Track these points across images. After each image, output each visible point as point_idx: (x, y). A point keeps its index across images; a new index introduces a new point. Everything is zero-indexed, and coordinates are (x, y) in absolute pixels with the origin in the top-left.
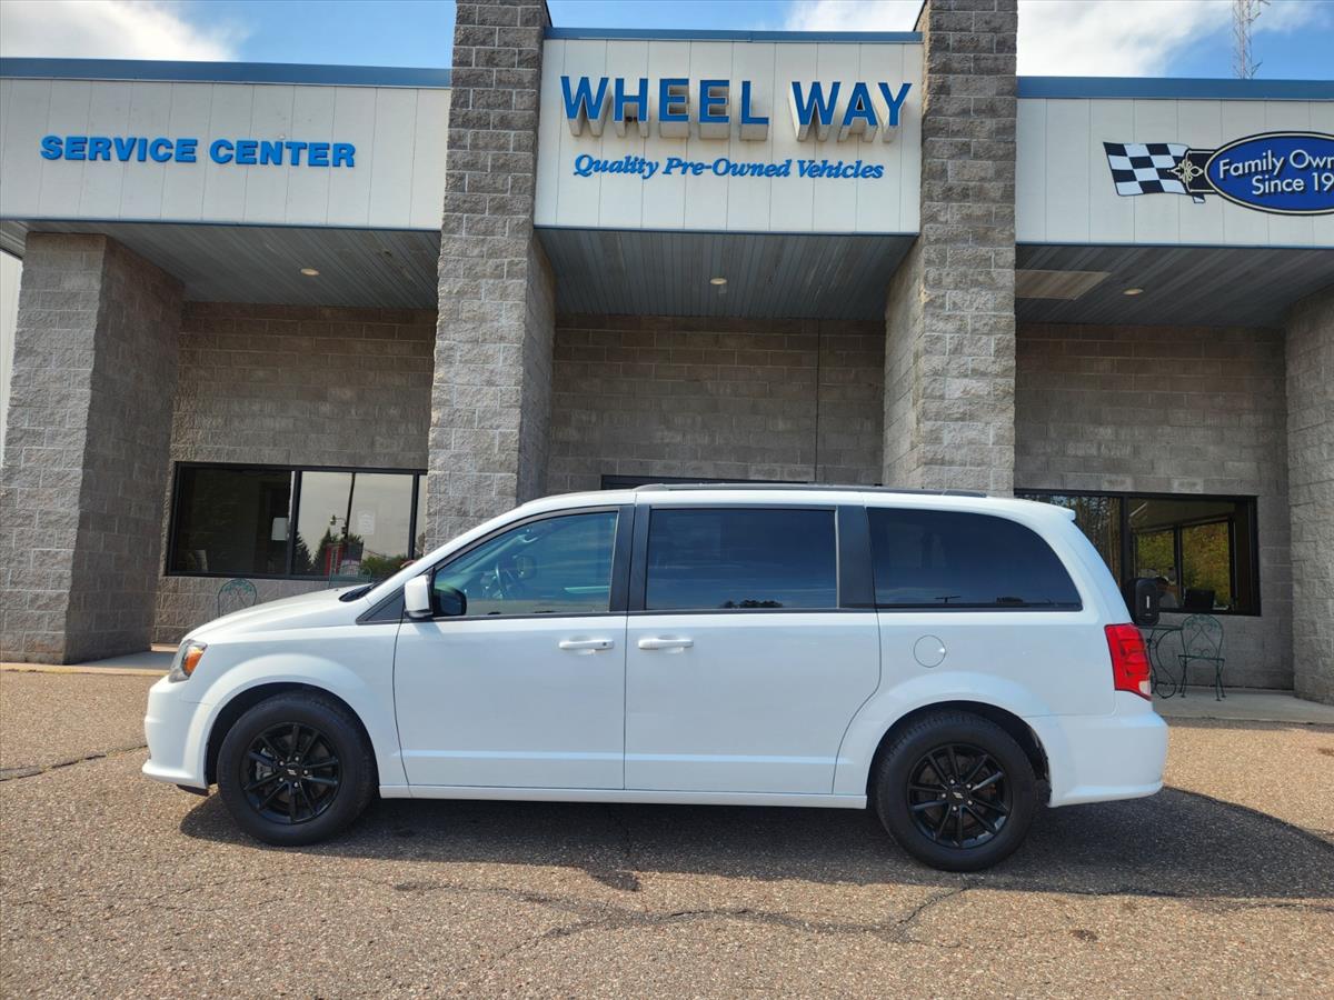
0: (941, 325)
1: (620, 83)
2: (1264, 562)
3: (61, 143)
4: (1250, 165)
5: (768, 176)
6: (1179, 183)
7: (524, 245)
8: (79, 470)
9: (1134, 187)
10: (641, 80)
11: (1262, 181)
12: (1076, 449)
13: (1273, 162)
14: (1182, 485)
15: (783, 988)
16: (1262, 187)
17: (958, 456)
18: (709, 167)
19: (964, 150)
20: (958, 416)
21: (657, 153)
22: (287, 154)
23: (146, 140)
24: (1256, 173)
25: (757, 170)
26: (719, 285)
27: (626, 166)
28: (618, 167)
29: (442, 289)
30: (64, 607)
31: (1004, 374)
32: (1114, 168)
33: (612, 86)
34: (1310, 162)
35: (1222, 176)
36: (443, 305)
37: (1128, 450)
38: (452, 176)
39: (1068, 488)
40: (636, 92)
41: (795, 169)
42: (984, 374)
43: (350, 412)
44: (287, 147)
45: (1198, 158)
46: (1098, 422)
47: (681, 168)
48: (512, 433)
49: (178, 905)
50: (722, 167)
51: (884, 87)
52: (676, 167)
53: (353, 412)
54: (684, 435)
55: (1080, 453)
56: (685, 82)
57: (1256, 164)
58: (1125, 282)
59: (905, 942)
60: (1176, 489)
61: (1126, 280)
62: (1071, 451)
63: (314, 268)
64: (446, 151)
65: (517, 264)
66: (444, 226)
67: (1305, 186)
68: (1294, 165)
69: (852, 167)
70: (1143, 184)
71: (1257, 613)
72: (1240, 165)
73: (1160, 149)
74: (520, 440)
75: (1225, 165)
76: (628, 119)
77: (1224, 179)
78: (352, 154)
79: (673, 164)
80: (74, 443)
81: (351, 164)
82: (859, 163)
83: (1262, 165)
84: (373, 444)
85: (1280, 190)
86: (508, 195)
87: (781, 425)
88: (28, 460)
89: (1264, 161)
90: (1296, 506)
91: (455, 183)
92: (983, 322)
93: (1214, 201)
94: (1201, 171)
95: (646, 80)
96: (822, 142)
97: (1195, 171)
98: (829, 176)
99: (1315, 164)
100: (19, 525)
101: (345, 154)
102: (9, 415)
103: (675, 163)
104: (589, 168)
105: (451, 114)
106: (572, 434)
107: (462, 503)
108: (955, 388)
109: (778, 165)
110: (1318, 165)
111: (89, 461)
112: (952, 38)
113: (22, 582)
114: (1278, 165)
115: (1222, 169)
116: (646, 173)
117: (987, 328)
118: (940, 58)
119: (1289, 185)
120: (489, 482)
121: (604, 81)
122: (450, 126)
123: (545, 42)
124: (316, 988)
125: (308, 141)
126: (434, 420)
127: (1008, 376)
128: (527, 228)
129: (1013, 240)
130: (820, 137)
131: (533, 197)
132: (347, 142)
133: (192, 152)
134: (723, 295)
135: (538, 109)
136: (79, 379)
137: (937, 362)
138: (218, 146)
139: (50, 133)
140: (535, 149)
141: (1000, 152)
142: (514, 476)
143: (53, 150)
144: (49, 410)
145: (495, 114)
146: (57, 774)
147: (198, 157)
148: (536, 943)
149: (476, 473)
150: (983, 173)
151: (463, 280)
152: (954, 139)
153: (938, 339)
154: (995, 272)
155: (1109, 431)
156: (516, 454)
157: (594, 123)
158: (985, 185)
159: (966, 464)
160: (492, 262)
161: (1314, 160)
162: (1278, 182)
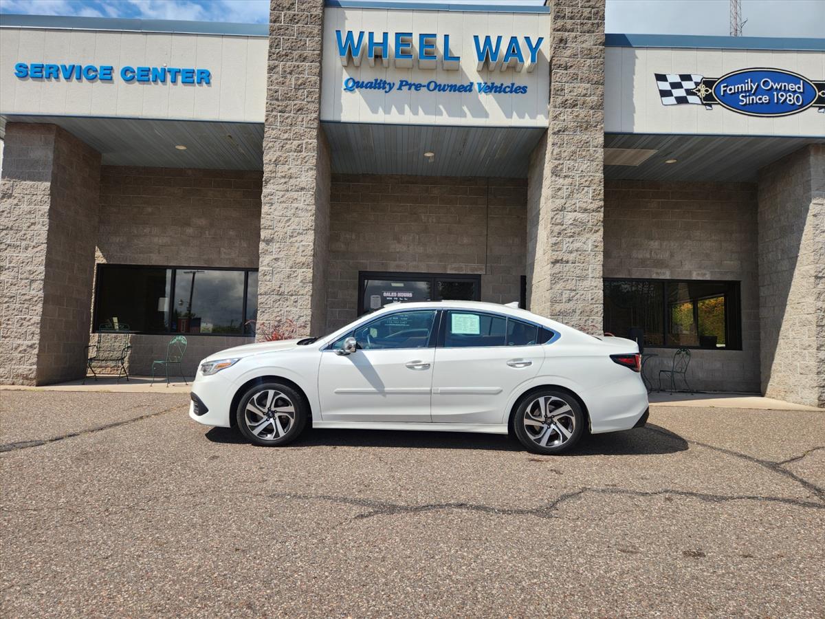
0: (561, 181)
1: (371, 34)
2: (744, 320)
3: (27, 68)
4: (738, 88)
5: (460, 92)
6: (698, 98)
7: (315, 133)
8: (43, 268)
9: (672, 100)
10: (384, 33)
11: (745, 97)
13: (751, 87)
14: (698, 274)
15: (486, 539)
16: (745, 100)
17: (571, 257)
18: (425, 86)
19: (575, 78)
20: (571, 234)
21: (393, 77)
22: (169, 77)
23: (81, 67)
24: (742, 92)
25: (453, 88)
26: (429, 157)
27: (375, 85)
28: (370, 86)
29: (266, 158)
30: (36, 351)
31: (597, 210)
32: (661, 89)
33: (366, 37)
34: (772, 86)
35: (722, 94)
36: (267, 169)
37: (667, 254)
38: (270, 90)
39: (633, 277)
40: (381, 40)
41: (476, 88)
42: (586, 210)
43: (205, 233)
44: (169, 72)
45: (709, 83)
46: (650, 238)
47: (407, 87)
48: (309, 245)
49: (146, 508)
50: (432, 86)
51: (527, 39)
52: (405, 85)
53: (207, 232)
54: (408, 247)
55: (640, 256)
56: (411, 34)
57: (742, 87)
58: (666, 155)
59: (550, 517)
60: (695, 277)
61: (667, 154)
62: (634, 255)
63: (185, 146)
64: (266, 75)
65: (311, 144)
66: (266, 120)
67: (769, 100)
68: (763, 87)
69: (509, 87)
70: (677, 99)
71: (740, 349)
72: (733, 87)
73: (686, 78)
74: (314, 249)
75: (724, 87)
76: (376, 57)
77: (723, 96)
78: (208, 76)
79: (403, 83)
80: (40, 251)
81: (208, 83)
82: (513, 84)
83: (745, 87)
84: (220, 253)
85: (755, 102)
86: (304, 103)
87: (465, 241)
88: (10, 262)
89: (746, 85)
90: (763, 286)
91: (273, 97)
92: (585, 179)
93: (718, 109)
95: (387, 33)
96: (491, 71)
97: (707, 91)
98: (495, 92)
99: (775, 87)
100: (6, 302)
101: (204, 77)
103: (404, 83)
104: (353, 86)
105: (270, 52)
106: (341, 246)
107: (280, 287)
108: (569, 217)
109: (465, 85)
110: (777, 88)
111: (49, 264)
112: (568, 10)
113: (9, 337)
114: (754, 87)
115: (722, 89)
116: (387, 89)
117: (588, 183)
118: (560, 23)
119: (760, 99)
120: (295, 275)
121: (362, 33)
122: (269, 60)
123: (326, 9)
124: (235, 544)
125: (181, 67)
126: (262, 237)
127: (599, 211)
128: (317, 121)
129: (602, 131)
130: (490, 69)
131: (320, 103)
132: (206, 69)
133: (110, 74)
134: (431, 163)
135: (321, 50)
136: (40, 213)
137: (559, 203)
138: (126, 71)
139: (20, 62)
140: (320, 74)
141: (596, 79)
142: (311, 270)
143: (23, 72)
144: (23, 232)
145: (296, 54)
146: (54, 444)
147: (114, 78)
148: (351, 521)
149: (288, 269)
150: (585, 92)
151: (279, 153)
152: (568, 71)
153: (559, 189)
154: (592, 149)
155: (656, 243)
156: (311, 258)
157: (356, 59)
158: (587, 98)
159: (575, 263)
160: (296, 143)
161: (775, 84)
162: (754, 97)
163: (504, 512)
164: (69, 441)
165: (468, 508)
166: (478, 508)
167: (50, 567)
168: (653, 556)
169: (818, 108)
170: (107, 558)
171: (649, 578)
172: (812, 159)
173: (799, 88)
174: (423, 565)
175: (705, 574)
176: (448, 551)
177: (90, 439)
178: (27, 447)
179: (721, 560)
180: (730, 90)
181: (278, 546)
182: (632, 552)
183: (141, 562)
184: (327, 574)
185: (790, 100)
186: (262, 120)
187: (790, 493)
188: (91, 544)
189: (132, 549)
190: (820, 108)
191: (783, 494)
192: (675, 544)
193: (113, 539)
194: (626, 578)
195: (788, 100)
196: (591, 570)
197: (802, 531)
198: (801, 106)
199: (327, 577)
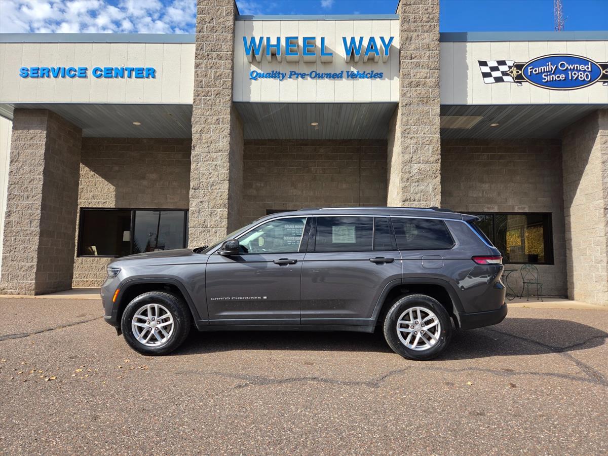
0: (409, 141)
1: (268, 39)
2: (554, 242)
3: (28, 70)
4: (541, 69)
5: (333, 78)
6: (511, 77)
7: (229, 110)
8: (39, 211)
9: (491, 80)
10: (277, 38)
11: (547, 76)
12: (473, 194)
13: (551, 68)
14: (519, 208)
16: (546, 78)
17: (417, 197)
18: (308, 75)
19: (417, 65)
20: (416, 180)
21: (286, 69)
22: (126, 73)
23: (65, 68)
24: (544, 72)
25: (329, 76)
26: (315, 126)
27: (273, 74)
28: (269, 76)
29: (194, 130)
30: (35, 270)
31: (435, 162)
32: (483, 71)
33: (265, 40)
34: (567, 67)
35: (529, 74)
36: (195, 137)
37: (495, 194)
38: (197, 81)
40: (275, 43)
41: (345, 74)
42: (427, 162)
44: (126, 70)
45: (519, 66)
46: (482, 181)
47: (296, 76)
48: (225, 192)
50: (313, 75)
51: (382, 39)
52: (294, 75)
53: (157, 184)
54: (302, 192)
55: (475, 196)
56: (297, 38)
57: (544, 68)
58: (490, 120)
59: (377, 387)
60: (516, 210)
61: (491, 120)
62: (470, 195)
63: (140, 122)
64: (193, 70)
65: (226, 118)
66: (194, 102)
67: (565, 77)
68: (560, 68)
69: (370, 74)
70: (495, 78)
71: (553, 264)
72: (537, 69)
73: (502, 63)
74: (228, 194)
75: (531, 69)
76: (272, 55)
77: (530, 75)
78: (154, 72)
80: (37, 200)
81: (154, 77)
82: (372, 72)
83: (547, 69)
84: (166, 198)
85: (554, 79)
86: (221, 89)
87: (344, 186)
88: (17, 207)
89: (548, 67)
90: (567, 216)
91: (198, 84)
92: (426, 140)
93: (526, 85)
94: (520, 72)
95: (280, 38)
96: (356, 63)
97: (518, 72)
98: (360, 78)
99: (569, 68)
100: (14, 236)
101: (151, 73)
102: (9, 188)
103: (293, 73)
104: (256, 76)
105: (196, 54)
106: (253, 192)
107: (204, 222)
108: (415, 168)
109: (338, 73)
110: (571, 68)
111: (44, 208)
112: (412, 17)
114: (554, 69)
115: (529, 71)
116: (281, 78)
117: (428, 142)
118: (406, 26)
119: (558, 77)
120: (215, 213)
122: (195, 59)
123: (236, 22)
124: (143, 406)
125: (135, 66)
126: (191, 186)
127: (438, 163)
128: (230, 102)
129: (439, 104)
130: (355, 61)
131: (232, 89)
132: (152, 67)
133: (85, 73)
134: (317, 130)
135: (233, 51)
136: (38, 172)
137: (407, 157)
138: (96, 70)
139: (23, 66)
140: (232, 68)
141: (433, 66)
142: (227, 210)
143: (25, 73)
144: (25, 186)
145: (215, 54)
146: (36, 336)
147: (88, 75)
148: (231, 390)
149: (210, 209)
150: (425, 75)
151: (203, 126)
152: (413, 61)
153: (407, 147)
154: (431, 117)
155: (487, 185)
156: (227, 200)
157: (258, 57)
158: (427, 80)
159: (420, 201)
160: (215, 118)
161: (569, 66)
162: (554, 76)
163: (345, 383)
164: (46, 333)
165: (319, 381)
166: (326, 381)
167: (11, 420)
168: (446, 415)
169: (602, 83)
170: (52, 415)
171: (437, 430)
172: (600, 121)
173: (588, 68)
174: (273, 421)
175: (481, 428)
176: (295, 411)
177: (61, 332)
178: (17, 337)
179: (496, 419)
180: (536, 71)
181: (174, 407)
182: (431, 412)
183: (75, 417)
184: (203, 427)
185: (581, 77)
186: (191, 102)
187: (565, 370)
188: (44, 405)
189: (72, 408)
190: (604, 82)
191: (558, 371)
192: (465, 406)
193: (60, 401)
194: (421, 430)
195: (579, 77)
196: (396, 425)
197: (565, 398)
198: (590, 81)
199: (203, 429)
